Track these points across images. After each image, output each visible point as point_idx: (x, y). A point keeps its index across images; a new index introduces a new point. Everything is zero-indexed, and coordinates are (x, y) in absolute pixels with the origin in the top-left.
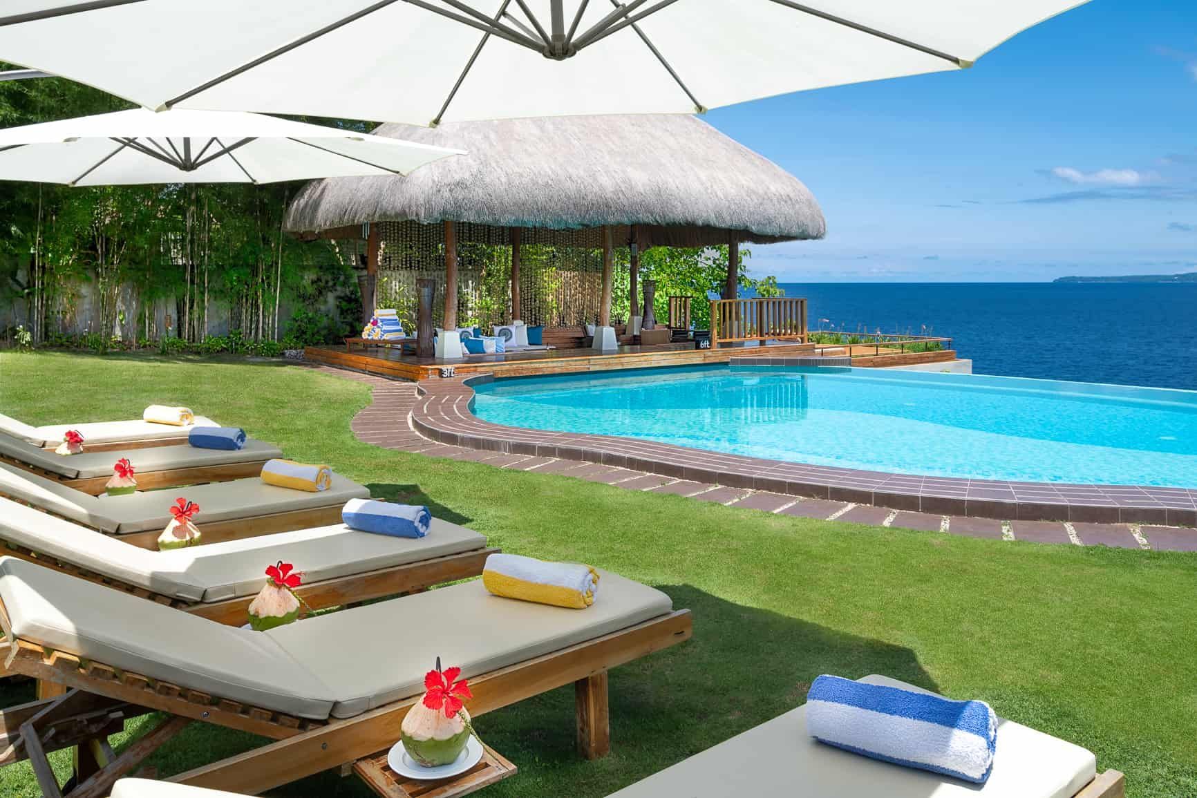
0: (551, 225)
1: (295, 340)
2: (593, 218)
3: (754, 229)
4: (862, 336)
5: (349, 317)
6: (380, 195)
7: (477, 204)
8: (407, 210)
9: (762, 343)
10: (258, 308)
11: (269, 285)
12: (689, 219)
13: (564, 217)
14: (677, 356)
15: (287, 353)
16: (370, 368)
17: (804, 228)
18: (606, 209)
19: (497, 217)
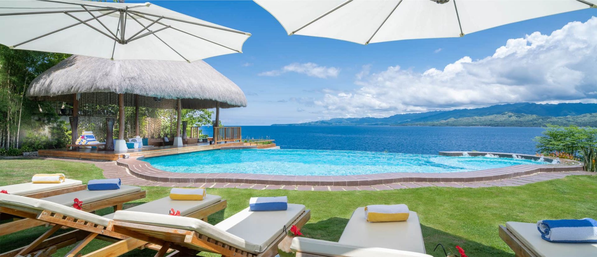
0: (167, 97)
1: (28, 148)
2: (181, 95)
3: (229, 102)
4: (248, 140)
5: (56, 136)
6: (95, 80)
7: (140, 87)
8: (111, 88)
9: (226, 142)
10: (6, 133)
11: (14, 122)
12: (211, 98)
13: (171, 94)
14: (205, 147)
15: (24, 154)
16: (82, 157)
17: (242, 103)
18: (185, 92)
19: (148, 93)
